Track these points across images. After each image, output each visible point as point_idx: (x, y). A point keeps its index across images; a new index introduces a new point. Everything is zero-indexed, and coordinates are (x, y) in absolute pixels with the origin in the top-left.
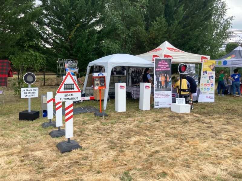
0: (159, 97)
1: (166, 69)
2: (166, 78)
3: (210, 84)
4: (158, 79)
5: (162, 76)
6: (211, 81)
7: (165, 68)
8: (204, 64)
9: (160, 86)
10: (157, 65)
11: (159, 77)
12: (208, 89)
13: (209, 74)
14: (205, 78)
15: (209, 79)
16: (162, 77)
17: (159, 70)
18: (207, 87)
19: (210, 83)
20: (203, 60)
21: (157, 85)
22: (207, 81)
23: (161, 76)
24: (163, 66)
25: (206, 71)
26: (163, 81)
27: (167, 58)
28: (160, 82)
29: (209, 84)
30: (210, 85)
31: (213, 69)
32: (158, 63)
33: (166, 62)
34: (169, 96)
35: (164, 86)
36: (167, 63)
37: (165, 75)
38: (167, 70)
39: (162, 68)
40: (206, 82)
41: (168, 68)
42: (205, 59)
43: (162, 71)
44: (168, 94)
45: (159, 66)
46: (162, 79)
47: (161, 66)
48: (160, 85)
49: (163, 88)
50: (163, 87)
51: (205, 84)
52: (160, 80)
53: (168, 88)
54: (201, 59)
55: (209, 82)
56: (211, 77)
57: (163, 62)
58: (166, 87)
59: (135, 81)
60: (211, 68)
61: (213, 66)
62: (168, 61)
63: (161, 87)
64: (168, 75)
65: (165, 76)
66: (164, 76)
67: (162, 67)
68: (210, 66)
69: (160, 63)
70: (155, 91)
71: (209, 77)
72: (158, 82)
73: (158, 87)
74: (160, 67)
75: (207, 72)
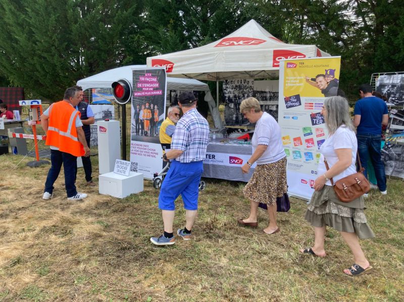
0: (139, 154)
1: (152, 93)
2: (153, 112)
3: (316, 140)
4: (137, 114)
5: (145, 108)
6: (317, 130)
7: (151, 91)
8: (286, 74)
9: (140, 131)
10: (137, 85)
11: (140, 110)
12: (309, 155)
13: (310, 105)
14: (297, 118)
15: (313, 124)
16: (146, 110)
17: (139, 94)
18: (303, 148)
19: (314, 136)
20: (283, 61)
21: (136, 127)
22: (304, 129)
23: (143, 107)
24: (148, 85)
25: (298, 97)
26: (147, 120)
27: (159, 67)
28: (141, 121)
29: (312, 139)
30: (316, 143)
31: (328, 88)
32: (139, 79)
33: (153, 76)
34: (157, 154)
35: (149, 132)
36: (155, 80)
37: (152, 106)
38: (155, 96)
39: (146, 91)
40: (300, 134)
41: (156, 89)
42: (290, 59)
43: (146, 97)
44: (155, 150)
45: (140, 85)
46: (145, 116)
47: (144, 87)
48: (140, 127)
49: (146, 134)
50: (147, 132)
51: (295, 139)
52: (141, 117)
53: (155, 135)
54: (274, 59)
55: (311, 134)
56: (318, 117)
57: (148, 77)
58: (152, 135)
59: (234, 119)
60: (318, 87)
61: (330, 79)
62: (159, 72)
63: (142, 133)
64: (156, 107)
65: (151, 110)
66: (149, 108)
67: (146, 87)
68: (314, 80)
69: (142, 79)
70: (132, 140)
71: (313, 117)
72: (137, 121)
73: (137, 132)
74: (142, 88)
75: (302, 99)
